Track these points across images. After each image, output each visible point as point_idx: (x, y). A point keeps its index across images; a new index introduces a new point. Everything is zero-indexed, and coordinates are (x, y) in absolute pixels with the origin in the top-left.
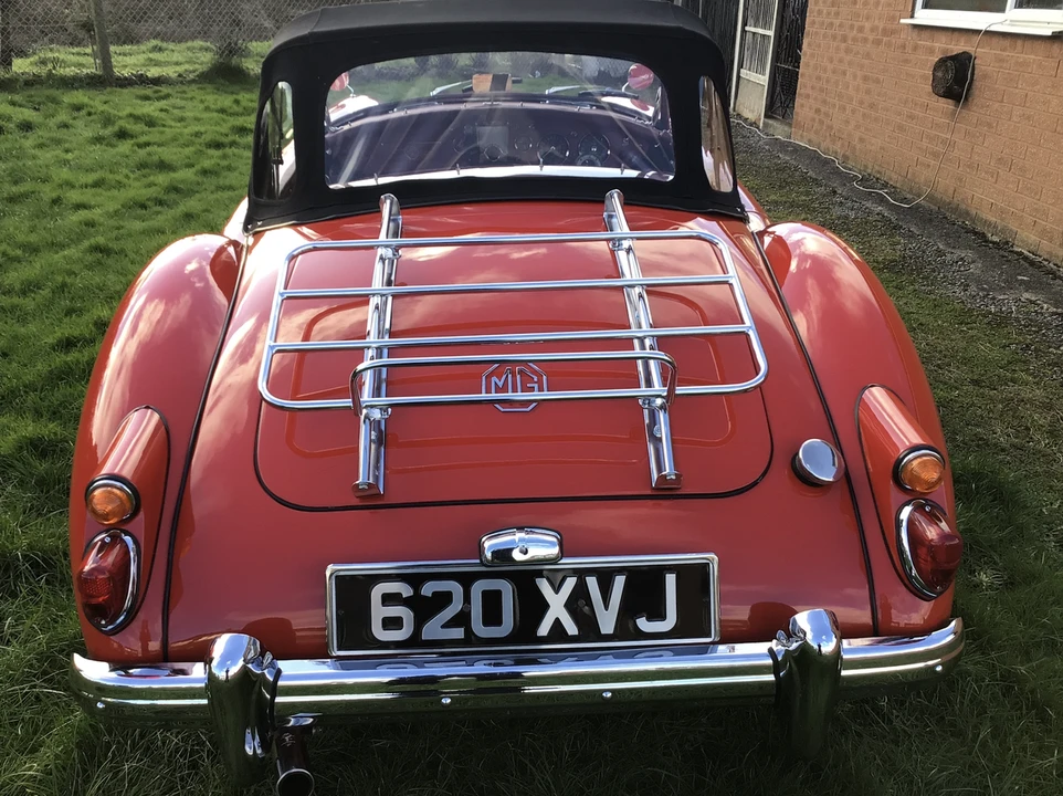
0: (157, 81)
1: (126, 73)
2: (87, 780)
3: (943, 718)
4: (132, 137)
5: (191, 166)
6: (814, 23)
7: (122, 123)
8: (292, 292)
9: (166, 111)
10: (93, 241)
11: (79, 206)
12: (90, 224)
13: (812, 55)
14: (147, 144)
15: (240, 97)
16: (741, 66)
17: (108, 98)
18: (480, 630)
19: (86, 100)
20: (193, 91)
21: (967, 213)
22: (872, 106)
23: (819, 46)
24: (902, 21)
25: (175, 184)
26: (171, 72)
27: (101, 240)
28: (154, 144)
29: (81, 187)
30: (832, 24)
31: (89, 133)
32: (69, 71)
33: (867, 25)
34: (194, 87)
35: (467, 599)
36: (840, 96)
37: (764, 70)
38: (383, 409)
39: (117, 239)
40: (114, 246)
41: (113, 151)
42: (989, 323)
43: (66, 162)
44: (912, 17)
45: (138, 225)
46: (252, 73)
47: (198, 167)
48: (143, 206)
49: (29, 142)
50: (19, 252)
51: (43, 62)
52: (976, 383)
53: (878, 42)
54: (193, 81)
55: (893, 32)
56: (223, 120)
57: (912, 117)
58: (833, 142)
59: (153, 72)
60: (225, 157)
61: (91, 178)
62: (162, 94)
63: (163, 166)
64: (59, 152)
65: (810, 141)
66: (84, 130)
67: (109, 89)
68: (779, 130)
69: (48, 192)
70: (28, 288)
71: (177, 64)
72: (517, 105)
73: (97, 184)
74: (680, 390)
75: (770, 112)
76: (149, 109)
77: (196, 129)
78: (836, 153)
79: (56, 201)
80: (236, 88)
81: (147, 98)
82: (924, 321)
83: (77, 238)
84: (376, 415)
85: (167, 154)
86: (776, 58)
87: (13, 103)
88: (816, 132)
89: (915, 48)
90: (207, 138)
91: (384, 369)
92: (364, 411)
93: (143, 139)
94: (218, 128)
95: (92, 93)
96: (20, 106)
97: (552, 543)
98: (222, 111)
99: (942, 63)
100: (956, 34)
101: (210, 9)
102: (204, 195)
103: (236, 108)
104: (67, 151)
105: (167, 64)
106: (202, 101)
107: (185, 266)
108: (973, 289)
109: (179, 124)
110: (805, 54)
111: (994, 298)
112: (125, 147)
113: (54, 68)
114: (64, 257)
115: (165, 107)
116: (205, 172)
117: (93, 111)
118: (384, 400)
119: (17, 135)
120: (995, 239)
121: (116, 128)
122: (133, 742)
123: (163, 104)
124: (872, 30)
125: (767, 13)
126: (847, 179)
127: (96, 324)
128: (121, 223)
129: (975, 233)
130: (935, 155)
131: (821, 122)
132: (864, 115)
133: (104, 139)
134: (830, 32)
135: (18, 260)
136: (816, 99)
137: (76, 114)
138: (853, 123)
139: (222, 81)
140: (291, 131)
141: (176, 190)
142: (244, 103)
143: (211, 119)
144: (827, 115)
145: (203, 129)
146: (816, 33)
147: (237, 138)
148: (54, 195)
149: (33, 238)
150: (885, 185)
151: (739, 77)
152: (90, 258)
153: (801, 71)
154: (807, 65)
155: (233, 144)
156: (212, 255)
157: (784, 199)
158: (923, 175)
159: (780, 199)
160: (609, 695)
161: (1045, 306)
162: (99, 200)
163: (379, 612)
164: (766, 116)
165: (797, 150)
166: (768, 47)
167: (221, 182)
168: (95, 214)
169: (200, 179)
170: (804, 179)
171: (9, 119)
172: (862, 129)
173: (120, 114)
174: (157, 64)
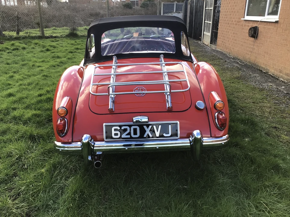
0: (55, 37)
1: (47, 35)
2: (54, 172)
3: (232, 163)
4: (50, 51)
5: (65, 57)
6: (221, 20)
7: (48, 47)
8: (95, 74)
9: (58, 44)
10: (43, 74)
11: (39, 67)
12: (42, 70)
13: (221, 28)
14: (54, 52)
15: (76, 41)
16: (204, 31)
17: (44, 41)
18: (133, 136)
19: (38, 42)
20: (65, 39)
21: (258, 65)
22: (235, 40)
23: (223, 26)
24: (242, 19)
25: (62, 61)
26: (58, 35)
27: (45, 74)
28: (56, 52)
29: (39, 62)
30: (225, 20)
31: (40, 50)
32: (34, 35)
33: (234, 20)
34: (65, 38)
35: (130, 130)
36: (228, 38)
37: (210, 32)
38: (114, 95)
39: (49, 74)
40: (49, 75)
41: (46, 54)
42: (259, 90)
43: (34, 57)
44: (244, 18)
45: (53, 71)
46: (79, 35)
47: (67, 57)
48: (54, 67)
49: (25, 52)
50: (26, 77)
51: (27, 33)
52: (253, 103)
53: (236, 24)
54: (64, 37)
55: (240, 22)
56: (72, 46)
57: (245, 42)
58: (227, 49)
59: (54, 35)
60: (73, 55)
61: (41, 60)
62: (57, 40)
63: (58, 57)
64: (32, 54)
65: (221, 49)
66: (38, 49)
67: (43, 39)
68: (213, 47)
69: (31, 64)
70: (29, 84)
71: (60, 33)
72: (143, 39)
73: (42, 62)
74: (172, 91)
75: (211, 42)
76: (54, 44)
77: (66, 49)
78: (227, 52)
79: (33, 65)
80: (75, 39)
81: (53, 41)
82: (243, 90)
83: (39, 74)
84: (113, 96)
85: (59, 54)
86: (212, 29)
87: (20, 43)
88: (223, 47)
89: (245, 25)
90: (69, 51)
91: (114, 86)
92: (110, 96)
93: (53, 51)
94: (71, 48)
95: (39, 40)
96: (22, 43)
97: (147, 118)
98: (72, 44)
99: (250, 29)
100: (254, 22)
101: (67, 19)
102: (69, 64)
103: (75, 44)
104: (35, 54)
105: (57, 33)
106: (67, 42)
107: (71, 73)
108: (257, 83)
109: (61, 48)
110: (219, 28)
111: (262, 85)
112: (49, 53)
113: (30, 34)
114: (37, 77)
115: (58, 43)
116: (69, 59)
117: (40, 44)
118: (114, 93)
119: (22, 50)
120: (264, 71)
121: (46, 48)
122: (63, 167)
123: (57, 43)
124: (235, 21)
125: (210, 18)
126: (229, 58)
127: (46, 91)
128: (49, 70)
129: (260, 70)
130: (250, 51)
131: (223, 44)
132: (233, 42)
133: (43, 51)
134: (225, 22)
135: (25, 78)
136: (222, 39)
137: (36, 45)
138: (231, 44)
139: (72, 37)
140: (94, 44)
141: (62, 63)
142: (78, 42)
143: (69, 46)
144: (225, 42)
145: (67, 49)
146: (222, 22)
147: (76, 50)
148: (33, 64)
149: (29, 73)
150: (239, 59)
151: (203, 34)
152: (43, 78)
153: (218, 32)
154: (220, 30)
155: (75, 52)
156: (77, 70)
157: (213, 63)
158: (248, 57)
159: (212, 63)
160: (158, 148)
161: (274, 86)
162: (44, 65)
163: (113, 132)
164: (210, 43)
165: (217, 51)
166: (210, 26)
167: (73, 61)
168: (43, 68)
169: (68, 60)
170: (219, 58)
171: (20, 47)
172: (233, 46)
173: (47, 45)
174: (55, 33)
